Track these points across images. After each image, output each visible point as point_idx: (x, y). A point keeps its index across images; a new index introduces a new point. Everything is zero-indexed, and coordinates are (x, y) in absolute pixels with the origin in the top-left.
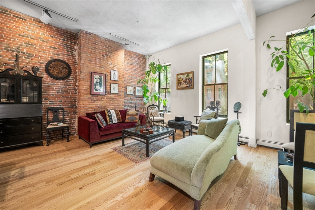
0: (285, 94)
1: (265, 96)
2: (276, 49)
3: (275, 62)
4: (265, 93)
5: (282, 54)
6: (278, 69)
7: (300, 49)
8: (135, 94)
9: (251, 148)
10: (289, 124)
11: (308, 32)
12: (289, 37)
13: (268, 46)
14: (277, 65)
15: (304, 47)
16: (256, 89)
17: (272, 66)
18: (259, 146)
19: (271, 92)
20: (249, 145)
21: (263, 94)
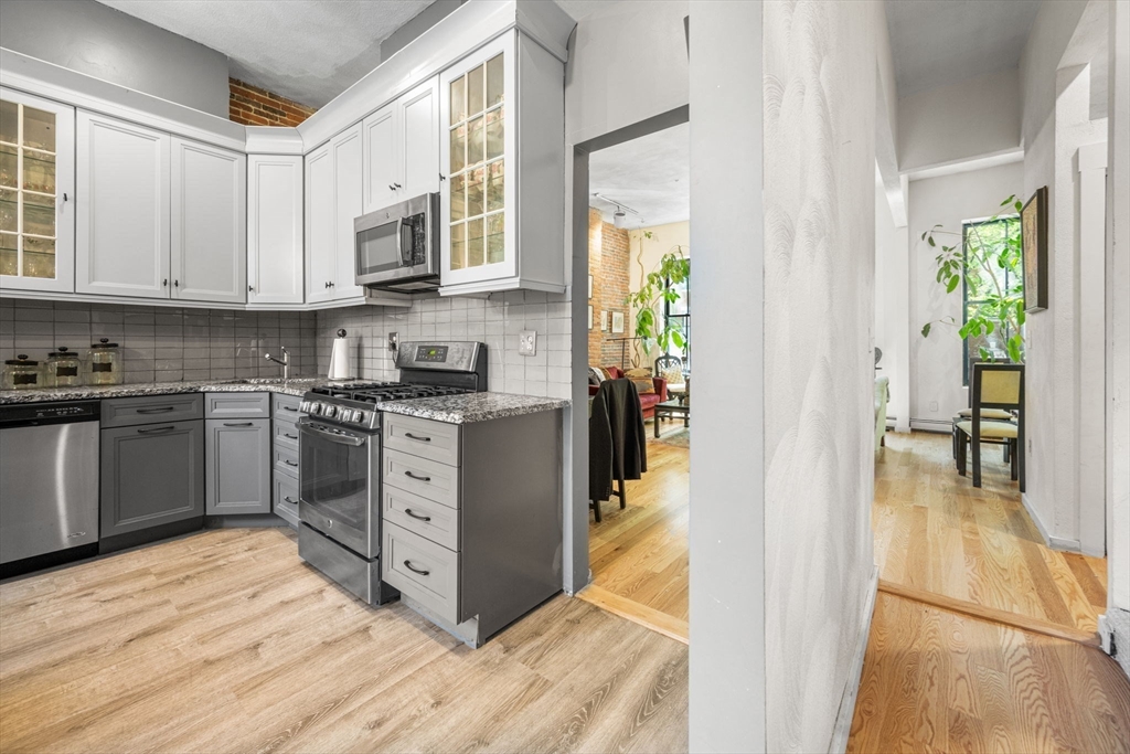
0: (961, 332)
1: (926, 336)
2: (945, 249)
3: (944, 275)
4: (926, 331)
5: (956, 259)
6: (951, 288)
7: (985, 254)
8: (611, 329)
9: (901, 434)
10: (967, 388)
11: (997, 221)
12: (966, 226)
13: (931, 241)
14: (948, 281)
15: (991, 253)
16: (910, 323)
17: (939, 280)
18: (914, 431)
19: (937, 329)
20: (896, 430)
21: (923, 332)
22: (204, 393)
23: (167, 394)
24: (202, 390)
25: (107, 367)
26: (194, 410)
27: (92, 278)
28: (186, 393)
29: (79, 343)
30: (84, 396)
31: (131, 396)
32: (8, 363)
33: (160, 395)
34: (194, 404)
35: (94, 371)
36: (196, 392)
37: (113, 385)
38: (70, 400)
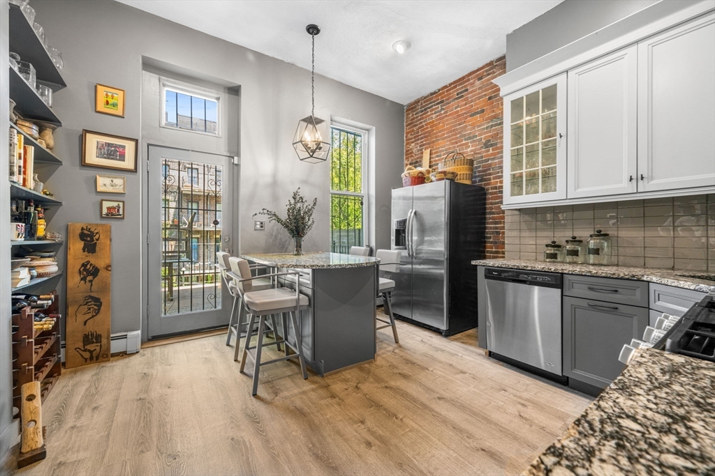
22: (649, 282)
23: (610, 278)
24: (645, 278)
25: (596, 252)
26: (637, 297)
27: (577, 187)
28: (628, 279)
29: (584, 233)
30: (553, 270)
31: (582, 275)
32: (547, 246)
33: (604, 277)
34: (638, 292)
35: (589, 254)
36: (639, 280)
37: (605, 265)
38: (545, 272)
